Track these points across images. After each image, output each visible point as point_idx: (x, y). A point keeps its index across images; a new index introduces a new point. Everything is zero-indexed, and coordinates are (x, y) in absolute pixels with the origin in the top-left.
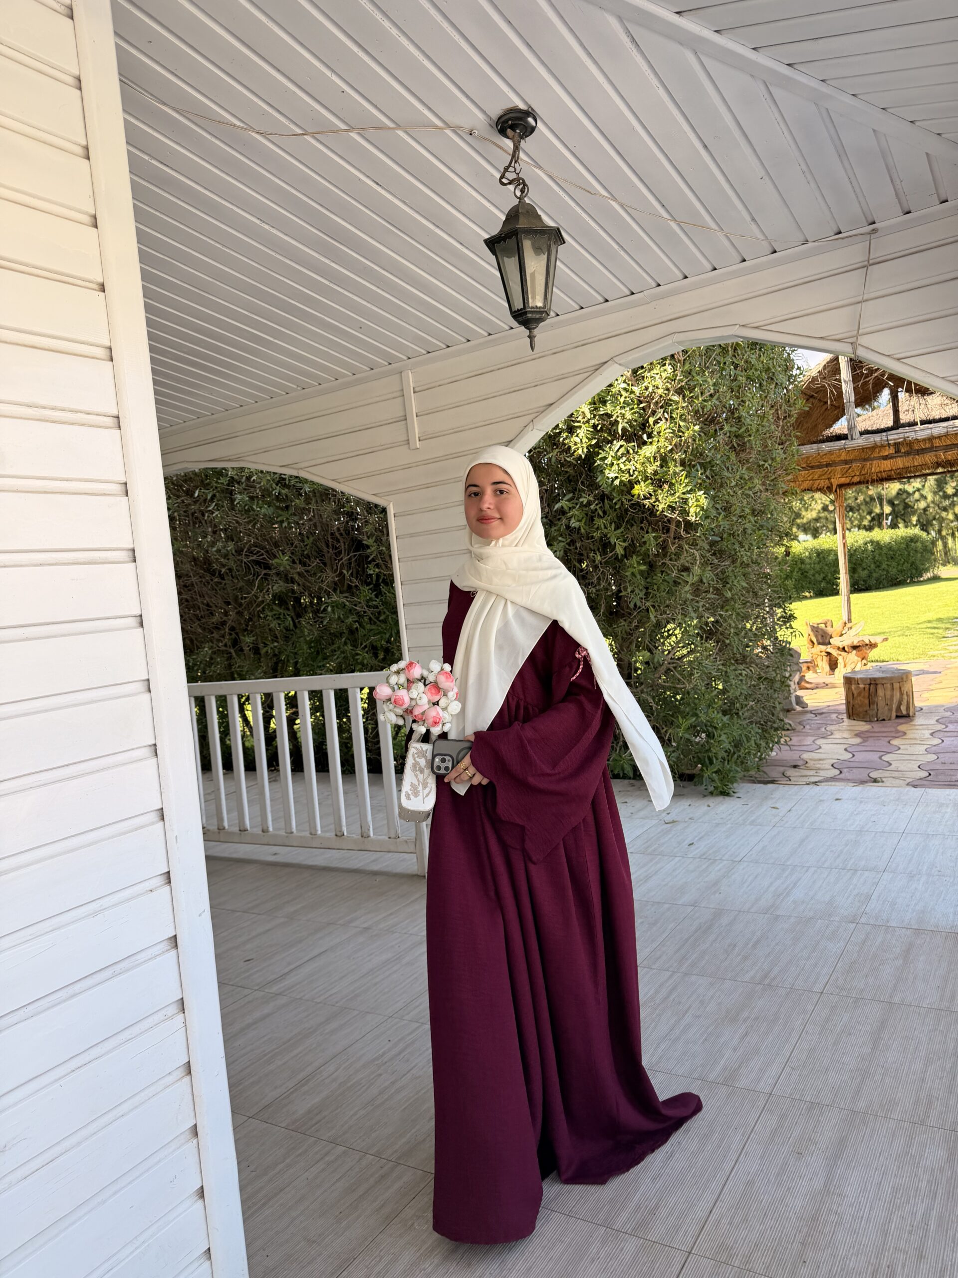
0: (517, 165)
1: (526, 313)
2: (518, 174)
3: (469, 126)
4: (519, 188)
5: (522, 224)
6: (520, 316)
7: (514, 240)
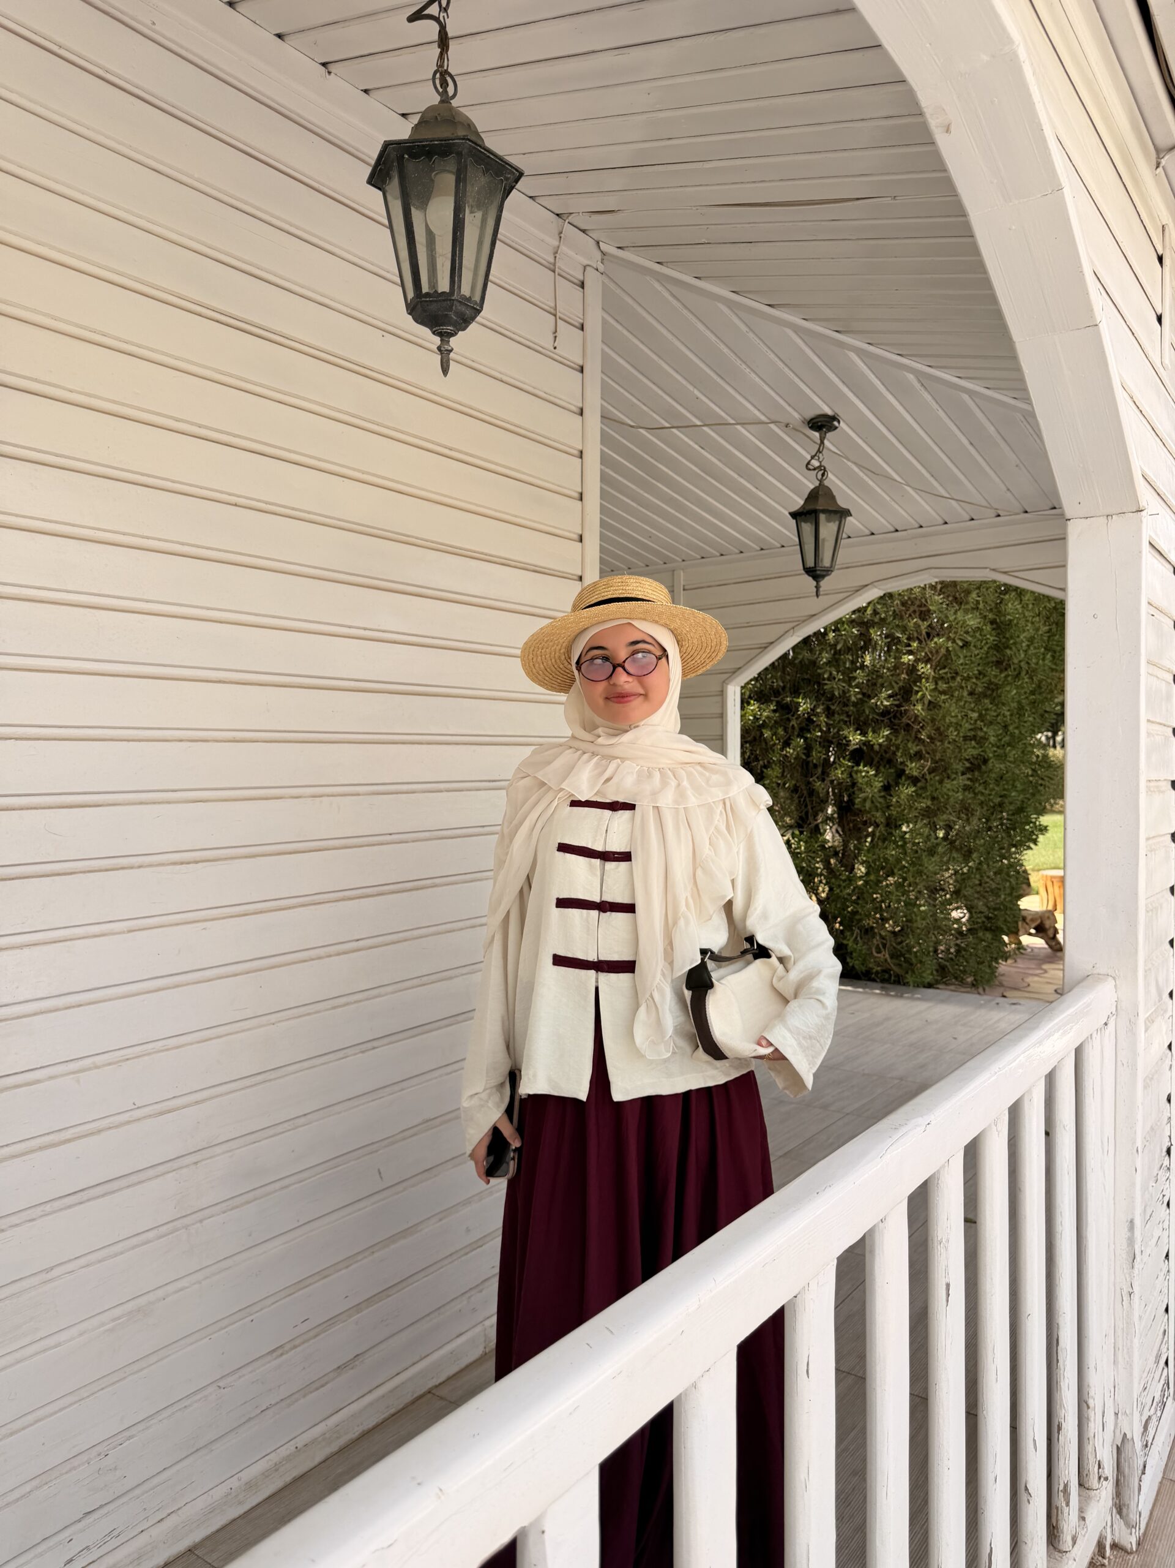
0: (821, 455)
1: (816, 571)
2: (821, 462)
3: (786, 421)
4: (819, 473)
5: (822, 504)
6: (812, 573)
7: (813, 516)
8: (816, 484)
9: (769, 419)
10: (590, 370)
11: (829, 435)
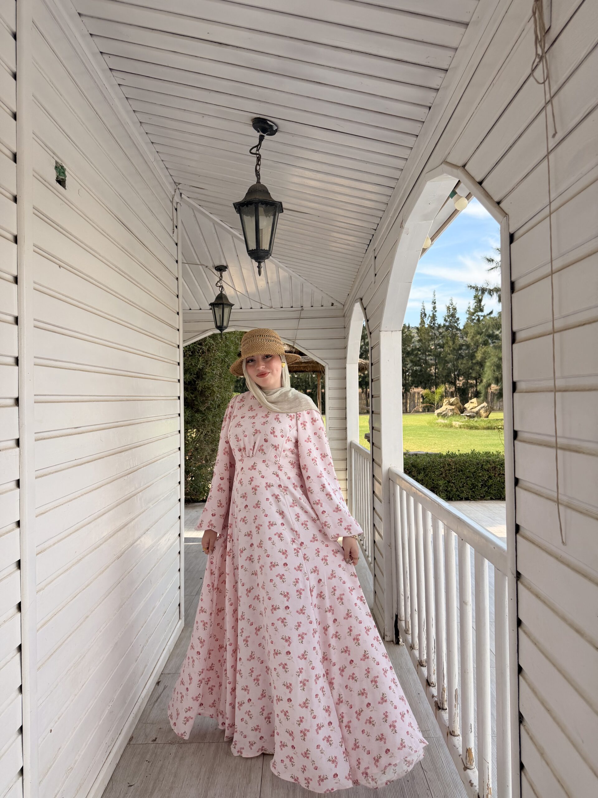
1: (222, 327)
2: (221, 284)
3: (206, 265)
4: (221, 288)
5: (225, 302)
6: (220, 328)
7: (222, 306)
8: (220, 292)
9: (201, 263)
10: (179, 245)
11: (225, 274)
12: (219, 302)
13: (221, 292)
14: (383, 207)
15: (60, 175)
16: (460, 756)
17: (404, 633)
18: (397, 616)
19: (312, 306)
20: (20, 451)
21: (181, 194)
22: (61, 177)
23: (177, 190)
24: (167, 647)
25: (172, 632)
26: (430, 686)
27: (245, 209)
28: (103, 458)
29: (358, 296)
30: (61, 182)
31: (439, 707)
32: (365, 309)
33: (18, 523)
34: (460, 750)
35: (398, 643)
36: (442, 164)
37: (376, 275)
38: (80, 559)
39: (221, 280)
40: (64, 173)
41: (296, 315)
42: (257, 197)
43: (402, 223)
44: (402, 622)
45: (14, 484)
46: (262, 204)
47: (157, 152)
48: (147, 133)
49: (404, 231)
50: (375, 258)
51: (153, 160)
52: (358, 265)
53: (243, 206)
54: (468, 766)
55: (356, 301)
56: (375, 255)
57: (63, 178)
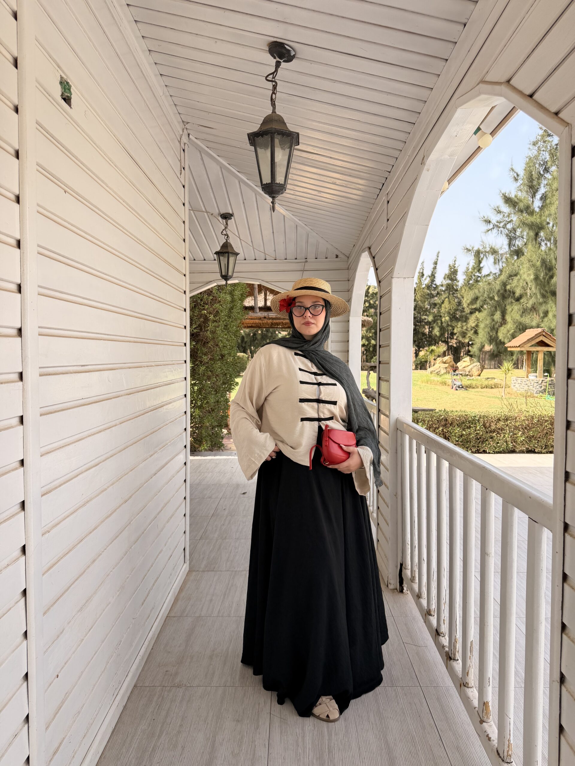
2: (226, 232)
3: (212, 213)
4: (226, 237)
5: (230, 250)
6: (226, 277)
7: (227, 254)
8: (225, 241)
9: (206, 210)
10: (186, 187)
11: (229, 222)
12: (225, 251)
13: (227, 240)
14: (400, 146)
15: (65, 91)
16: (475, 708)
17: (410, 581)
18: (401, 565)
19: (316, 258)
20: (23, 385)
21: (189, 134)
22: (67, 94)
23: (185, 130)
24: (172, 590)
25: (177, 576)
26: (439, 635)
27: (259, 140)
28: (111, 399)
29: (366, 245)
30: (67, 100)
31: (449, 657)
32: (374, 258)
33: (22, 462)
34: (476, 703)
35: (402, 591)
36: (478, 84)
37: (388, 220)
38: (87, 502)
39: (226, 228)
40: (69, 90)
41: (299, 267)
42: (274, 127)
43: (423, 159)
44: (407, 570)
45: (16, 421)
46: (279, 134)
47: (166, 86)
48: (155, 63)
49: (426, 167)
50: (388, 202)
51: (161, 94)
52: (367, 212)
53: (258, 137)
54: (485, 719)
55: (363, 251)
56: (388, 200)
57: (69, 95)
